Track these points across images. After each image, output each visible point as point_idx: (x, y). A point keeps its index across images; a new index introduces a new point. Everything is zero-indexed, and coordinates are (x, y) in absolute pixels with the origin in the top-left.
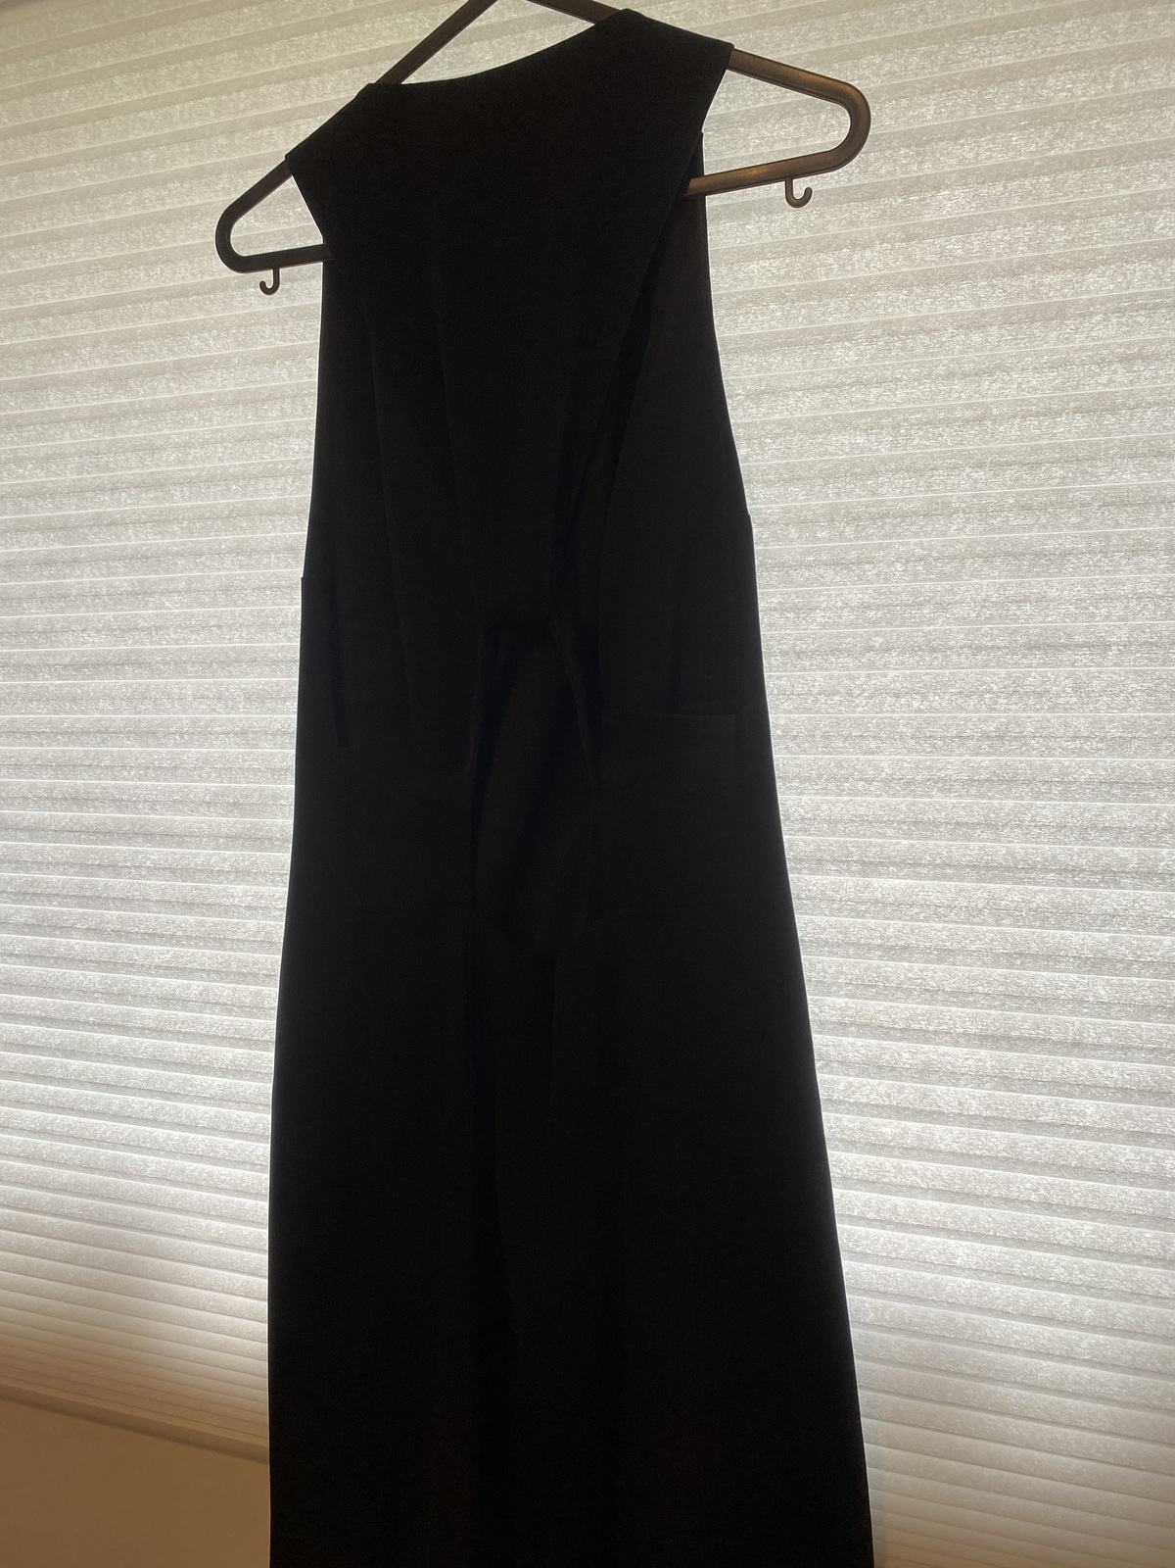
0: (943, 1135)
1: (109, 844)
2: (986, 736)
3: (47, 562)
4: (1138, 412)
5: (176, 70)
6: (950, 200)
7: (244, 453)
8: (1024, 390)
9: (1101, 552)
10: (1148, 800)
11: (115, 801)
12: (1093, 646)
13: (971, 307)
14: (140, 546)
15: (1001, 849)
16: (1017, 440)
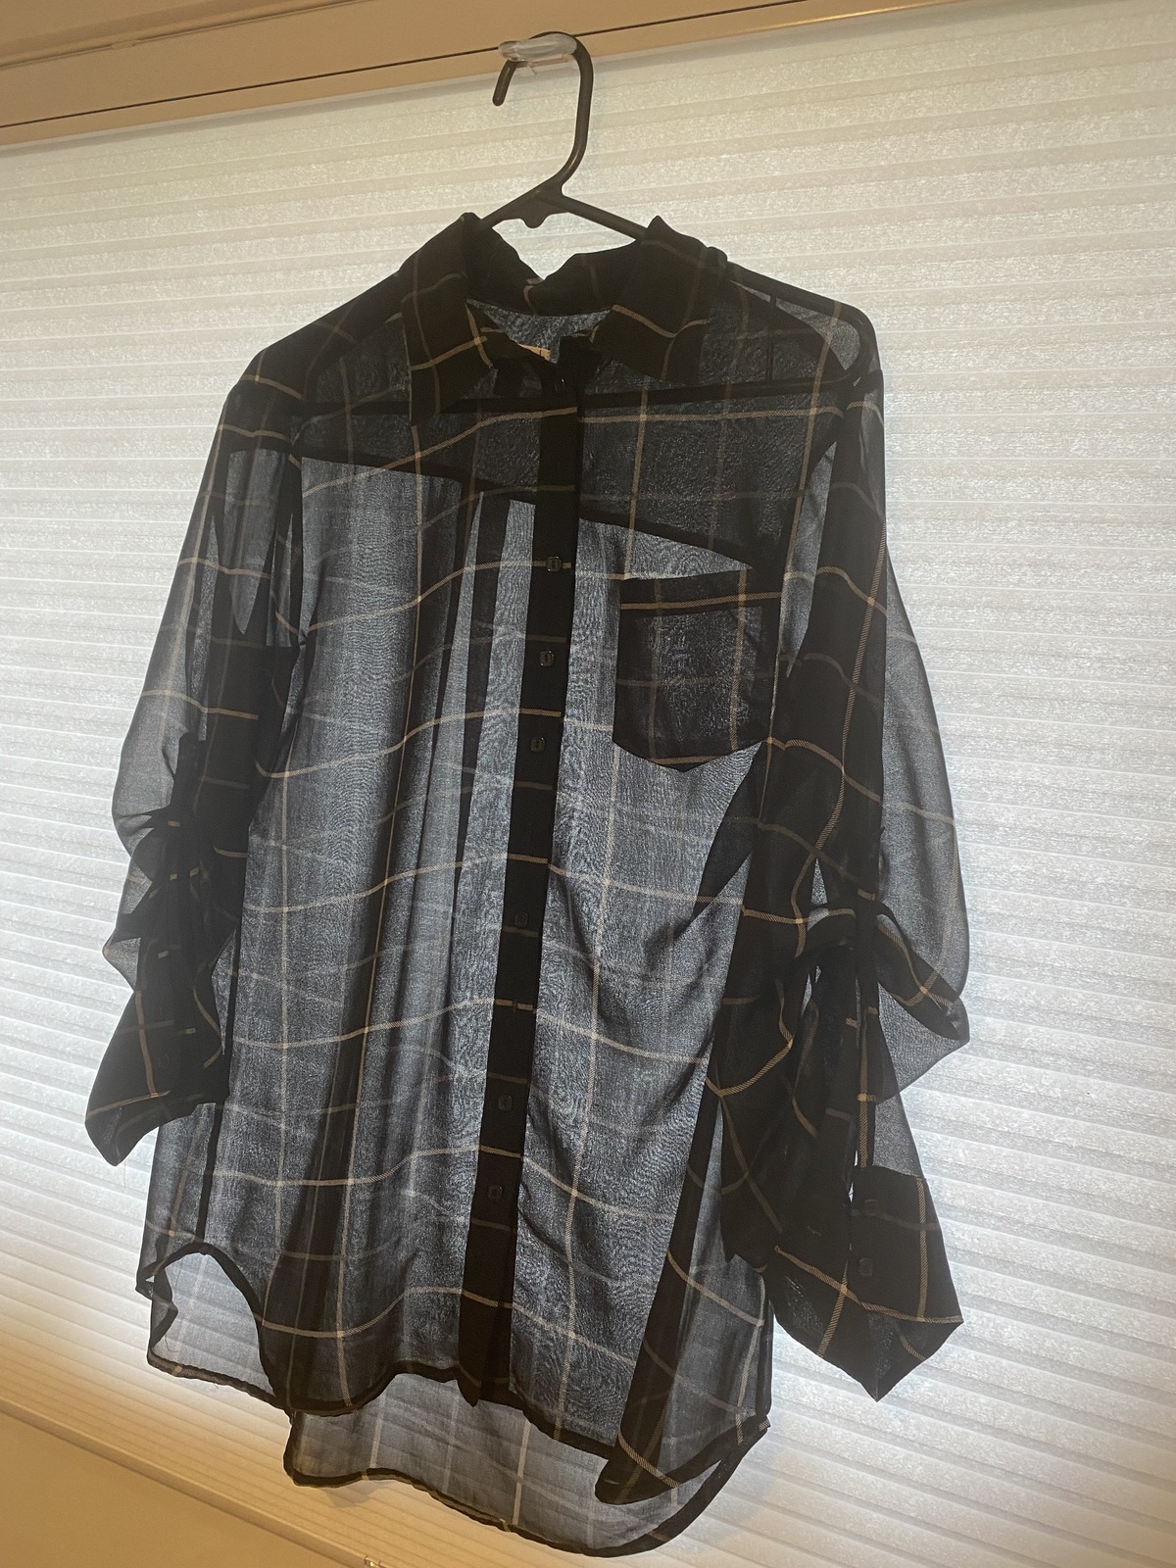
3: (85, 626)
4: (1042, 613)
5: (250, 211)
9: (997, 738)
12: (982, 825)
16: (931, 625)
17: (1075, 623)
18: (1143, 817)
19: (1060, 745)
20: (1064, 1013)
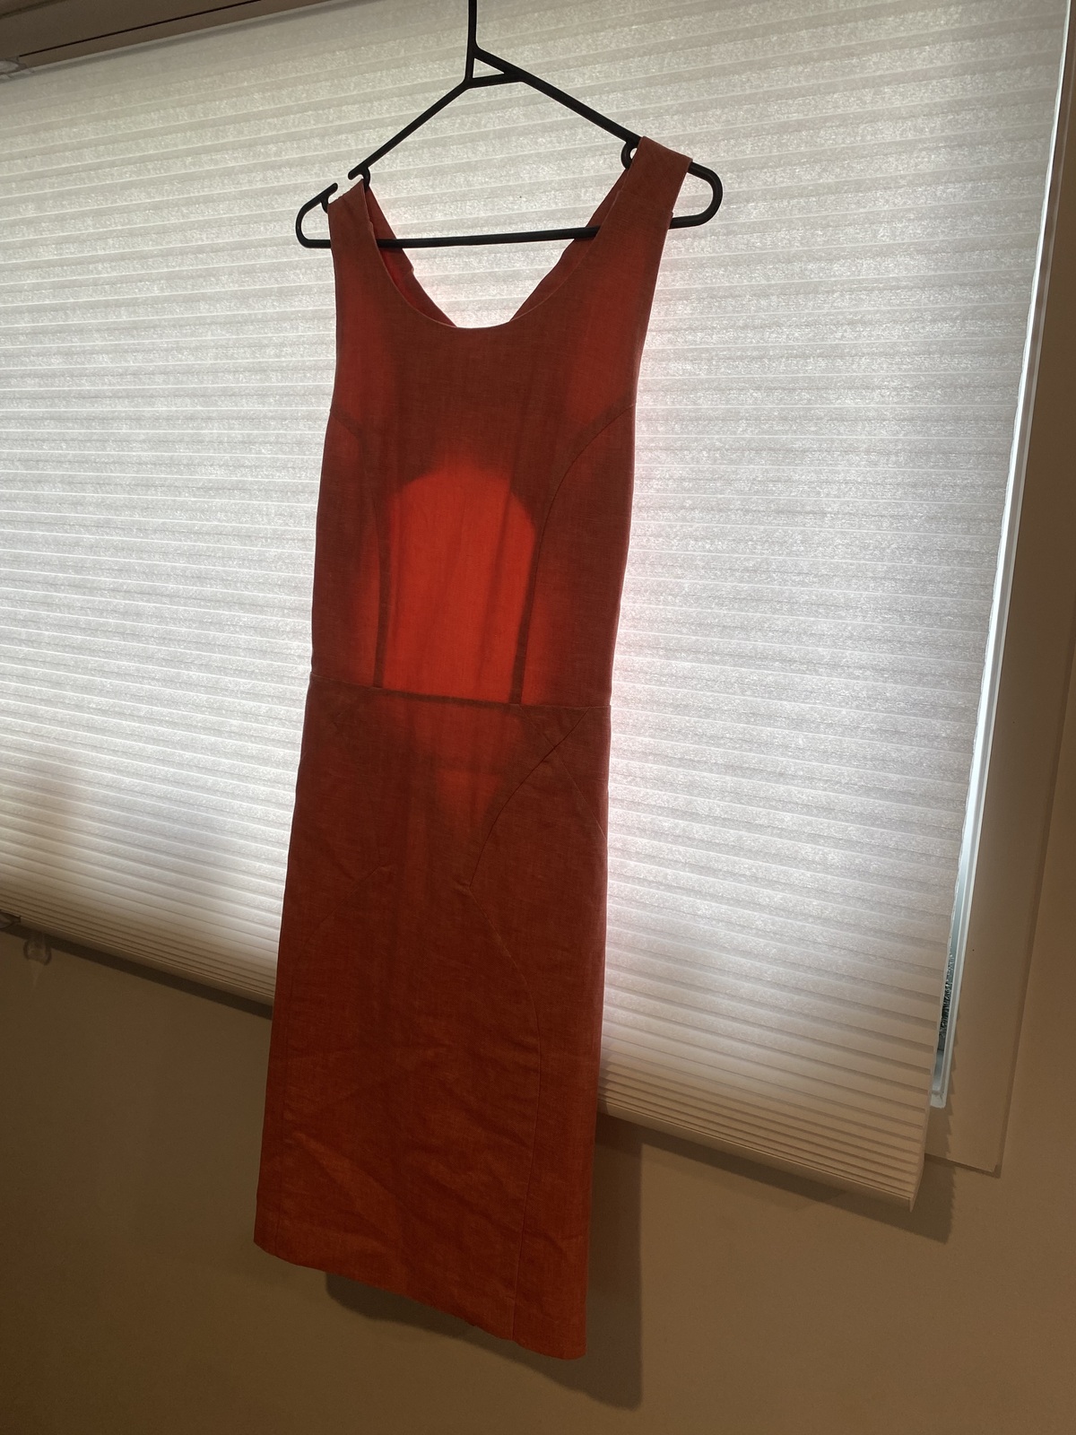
0: (698, 830)
1: (218, 609)
2: (746, 570)
3: (192, 418)
4: (857, 359)
5: (293, 91)
6: (755, 209)
7: (316, 352)
8: (790, 340)
9: (826, 451)
10: (840, 617)
11: (223, 580)
13: (764, 282)
14: (249, 410)
15: (749, 644)
16: (783, 373)
17: (879, 364)
18: (924, 500)
19: (868, 452)
20: (869, 639)
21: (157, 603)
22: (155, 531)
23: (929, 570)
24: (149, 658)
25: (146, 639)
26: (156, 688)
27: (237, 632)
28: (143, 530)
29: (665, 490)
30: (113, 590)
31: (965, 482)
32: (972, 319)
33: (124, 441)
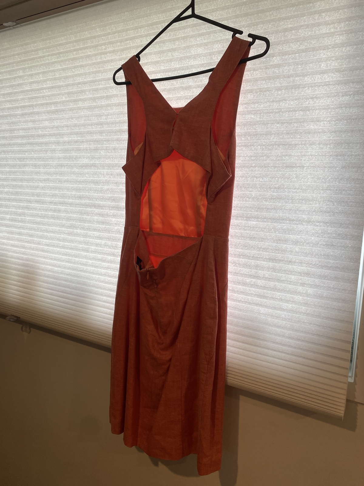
0: (260, 282)
1: (87, 208)
2: (275, 188)
3: (77, 142)
4: (314, 111)
5: (110, 27)
6: (276, 59)
7: (120, 117)
8: (290, 105)
9: (304, 144)
10: (310, 204)
11: (88, 198)
13: (279, 85)
14: (96, 138)
15: (277, 215)
16: (287, 117)
17: (323, 113)
18: (340, 161)
20: (321, 212)
21: (65, 206)
22: (65, 182)
23: (343, 186)
24: (63, 226)
25: (62, 219)
26: (66, 236)
27: (94, 216)
28: (60, 181)
29: (245, 161)
30: (50, 203)
31: (356, 154)
32: (357, 95)
33: (53, 151)
